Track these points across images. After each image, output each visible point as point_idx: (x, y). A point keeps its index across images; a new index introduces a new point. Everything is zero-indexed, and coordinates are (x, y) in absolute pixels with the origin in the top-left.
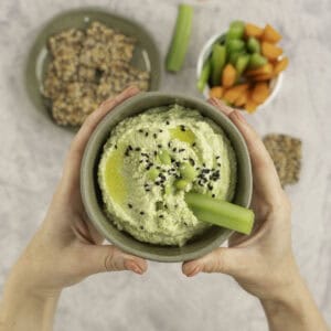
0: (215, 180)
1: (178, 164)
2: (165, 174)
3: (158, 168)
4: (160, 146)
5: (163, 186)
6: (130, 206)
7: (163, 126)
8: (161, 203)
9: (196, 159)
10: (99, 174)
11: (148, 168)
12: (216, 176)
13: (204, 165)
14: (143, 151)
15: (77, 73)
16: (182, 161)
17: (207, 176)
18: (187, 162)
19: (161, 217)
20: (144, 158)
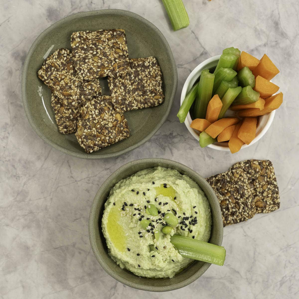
0: (194, 225)
1: (164, 215)
2: (154, 224)
3: (148, 219)
4: (148, 202)
5: (153, 233)
6: (129, 250)
7: (150, 186)
8: (153, 245)
9: (177, 209)
10: (103, 226)
11: (140, 220)
12: (194, 222)
13: (184, 214)
14: (136, 206)
15: (82, 92)
16: (166, 212)
17: (187, 222)
18: (171, 212)
19: (153, 256)
20: (137, 212)
